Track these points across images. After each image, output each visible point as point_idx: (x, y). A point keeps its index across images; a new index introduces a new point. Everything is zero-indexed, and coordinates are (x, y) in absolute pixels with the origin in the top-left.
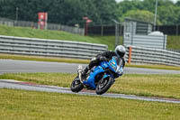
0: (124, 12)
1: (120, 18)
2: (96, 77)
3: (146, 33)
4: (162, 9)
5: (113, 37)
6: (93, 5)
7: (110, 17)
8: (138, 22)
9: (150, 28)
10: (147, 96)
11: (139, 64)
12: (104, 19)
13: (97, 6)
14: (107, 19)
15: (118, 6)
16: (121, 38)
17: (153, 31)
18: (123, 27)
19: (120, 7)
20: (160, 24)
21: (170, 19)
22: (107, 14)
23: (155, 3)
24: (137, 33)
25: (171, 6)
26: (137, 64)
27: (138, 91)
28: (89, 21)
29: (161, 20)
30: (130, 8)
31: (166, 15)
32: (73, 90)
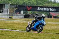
2: (36, 26)
32: (27, 31)
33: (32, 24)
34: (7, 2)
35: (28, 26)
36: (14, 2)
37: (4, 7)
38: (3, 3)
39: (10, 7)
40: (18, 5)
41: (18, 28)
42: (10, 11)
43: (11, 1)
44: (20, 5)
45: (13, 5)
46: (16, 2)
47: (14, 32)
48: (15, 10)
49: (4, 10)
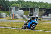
0: (12, 4)
1: (10, 6)
3: (18, 10)
4: (22, 3)
5: (8, 11)
6: (3, 2)
7: (8, 6)
8: (16, 7)
9: (19, 9)
10: (18, 28)
11: (16, 19)
12: (6, 6)
13: (4, 3)
14: (7, 6)
15: (10, 3)
16: (11, 12)
17: (20, 10)
18: (11, 9)
19: (11, 3)
20: (22, 8)
21: (25, 6)
22: (7, 5)
23: (20, 2)
24: (15, 10)
25: (25, 3)
26: (15, 19)
27: (16, 27)
28: (2, 7)
29: (22, 7)
30: (13, 3)
31: (23, 5)
33: (27, 23)
34: (36, 6)
35: (24, 25)
36: (43, 6)
37: (34, 10)
38: (33, 7)
39: (39, 10)
40: (46, 9)
41: (46, 29)
42: (39, 14)
43: (40, 5)
44: (48, 9)
45: (42, 9)
46: (44, 6)
47: (43, 32)
48: (44, 13)
49: (34, 13)
